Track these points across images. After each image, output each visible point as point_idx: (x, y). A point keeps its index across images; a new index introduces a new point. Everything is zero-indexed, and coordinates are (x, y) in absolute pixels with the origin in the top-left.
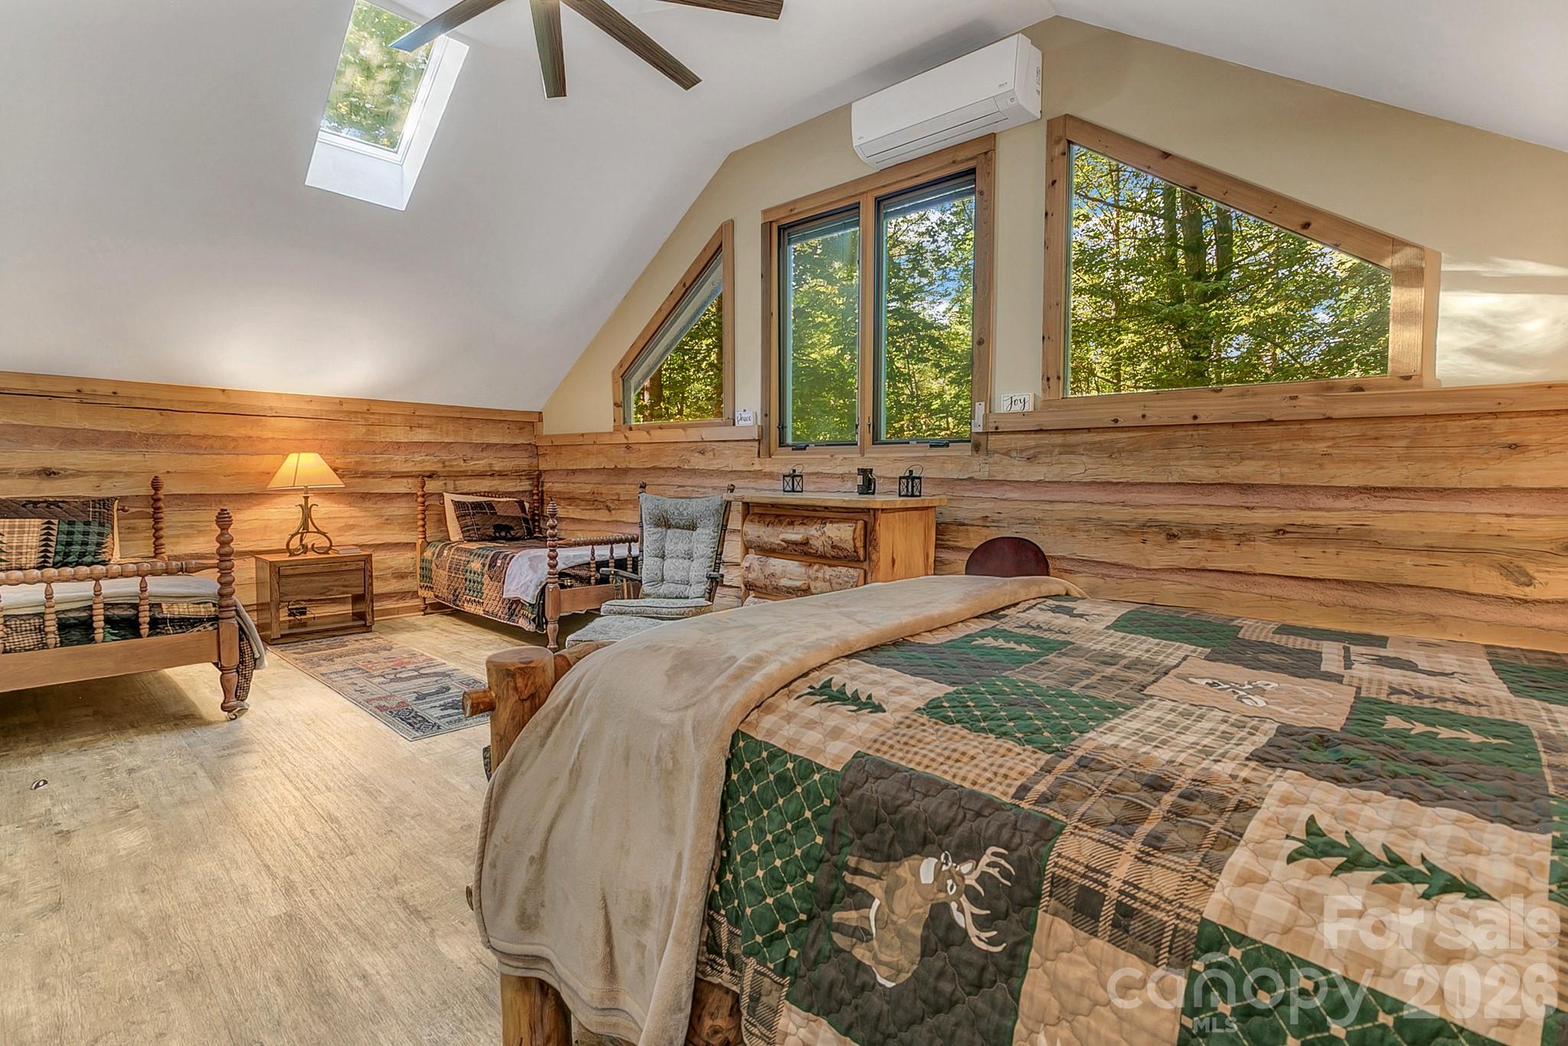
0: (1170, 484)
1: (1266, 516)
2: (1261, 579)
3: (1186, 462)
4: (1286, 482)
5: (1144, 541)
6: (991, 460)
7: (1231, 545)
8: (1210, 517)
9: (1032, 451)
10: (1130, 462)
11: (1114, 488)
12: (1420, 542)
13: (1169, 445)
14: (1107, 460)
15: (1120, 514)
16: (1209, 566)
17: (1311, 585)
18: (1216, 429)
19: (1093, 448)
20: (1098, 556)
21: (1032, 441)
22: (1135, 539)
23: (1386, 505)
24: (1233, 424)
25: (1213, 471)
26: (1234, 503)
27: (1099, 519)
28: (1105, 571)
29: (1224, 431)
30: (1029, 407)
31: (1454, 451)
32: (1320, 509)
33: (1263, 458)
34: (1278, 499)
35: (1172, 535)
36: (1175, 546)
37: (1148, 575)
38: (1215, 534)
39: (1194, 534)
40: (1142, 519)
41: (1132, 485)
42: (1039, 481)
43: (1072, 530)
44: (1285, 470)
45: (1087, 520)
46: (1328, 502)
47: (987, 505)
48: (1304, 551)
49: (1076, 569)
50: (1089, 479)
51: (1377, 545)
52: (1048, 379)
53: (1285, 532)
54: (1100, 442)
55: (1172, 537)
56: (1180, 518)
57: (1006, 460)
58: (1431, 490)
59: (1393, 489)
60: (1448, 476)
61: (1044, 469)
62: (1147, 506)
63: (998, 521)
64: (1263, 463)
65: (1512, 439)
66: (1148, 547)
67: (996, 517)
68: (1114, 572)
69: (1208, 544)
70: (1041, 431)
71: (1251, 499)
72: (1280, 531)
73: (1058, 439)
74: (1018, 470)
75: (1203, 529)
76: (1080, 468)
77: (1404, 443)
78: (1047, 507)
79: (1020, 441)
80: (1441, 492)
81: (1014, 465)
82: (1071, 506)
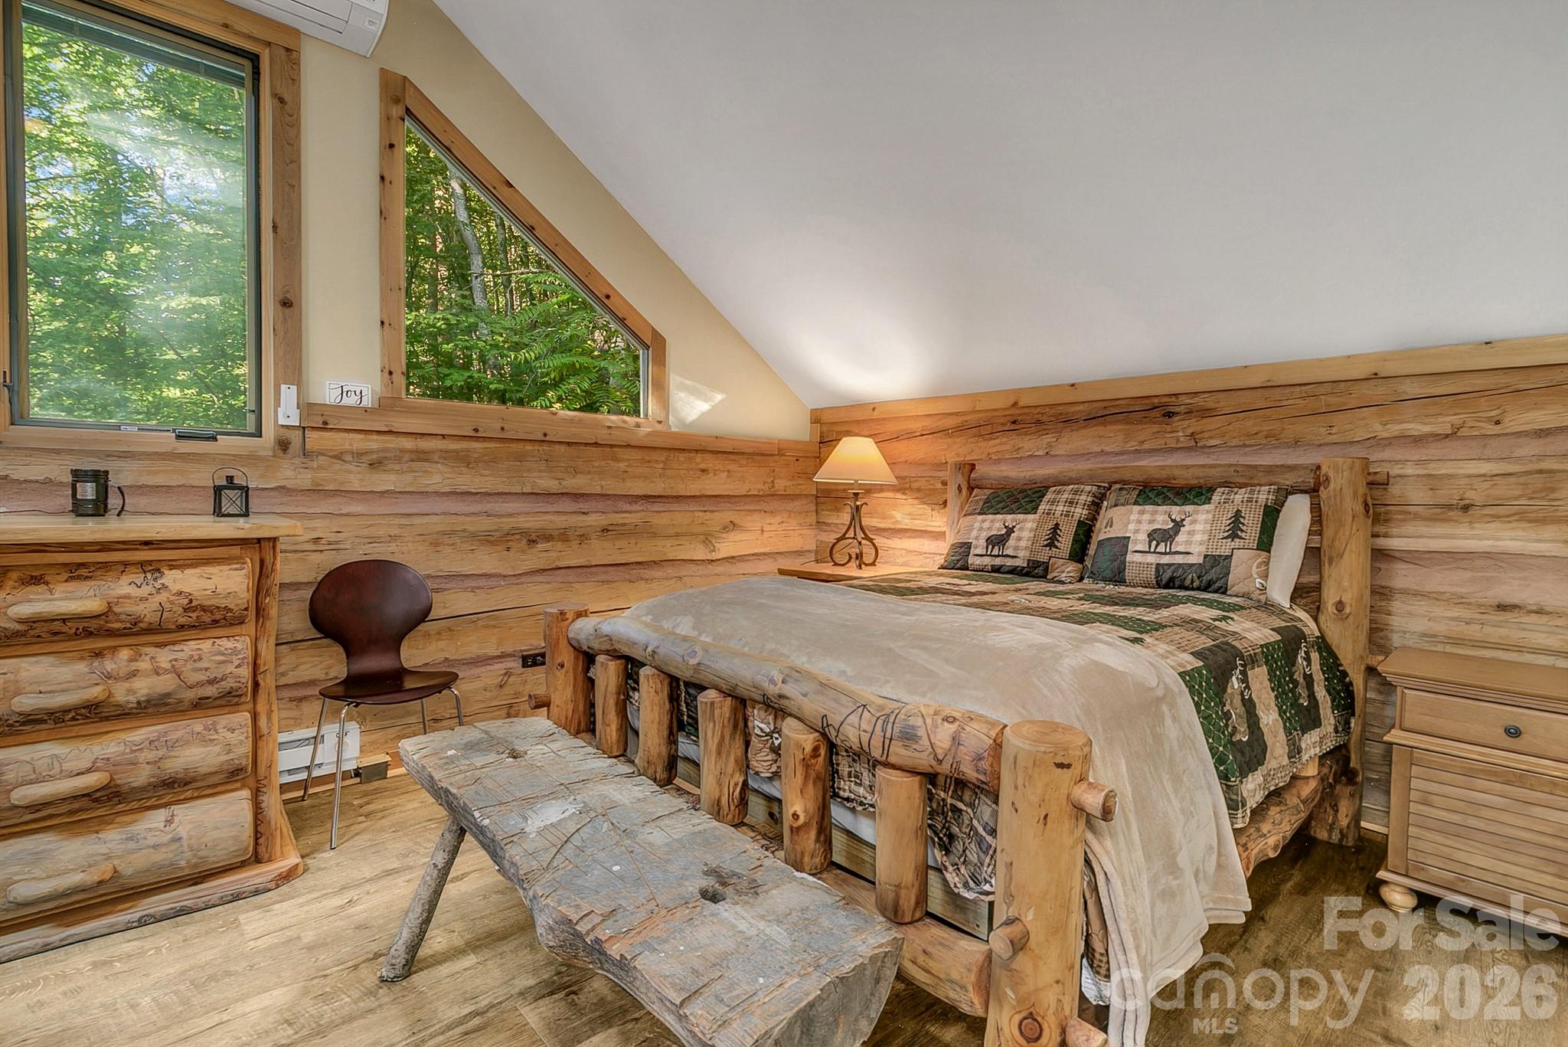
0: (524, 494)
1: (595, 520)
2: (594, 570)
3: (536, 474)
4: (604, 492)
5: (508, 549)
6: (315, 464)
7: (575, 544)
8: (561, 521)
9: (375, 456)
10: (486, 472)
11: (472, 498)
12: (672, 531)
13: (520, 458)
14: (464, 470)
15: (485, 524)
16: (561, 564)
17: (621, 568)
18: (557, 447)
19: (446, 456)
20: (467, 569)
21: (374, 443)
22: (499, 548)
23: (657, 507)
24: (569, 444)
25: (557, 482)
26: (574, 509)
27: (464, 530)
28: (474, 584)
29: (563, 448)
30: (367, 402)
31: (683, 472)
32: (626, 512)
33: (589, 472)
34: (600, 505)
35: (532, 540)
36: (534, 550)
37: (513, 580)
38: (563, 536)
39: (548, 538)
40: (506, 527)
41: (490, 494)
42: (387, 492)
43: (435, 544)
44: (603, 483)
45: (452, 533)
46: (627, 507)
47: (318, 523)
48: (619, 544)
49: (443, 586)
50: (447, 489)
51: (654, 535)
52: (391, 373)
53: (608, 531)
54: (456, 451)
55: (532, 542)
56: (538, 525)
57: (338, 465)
58: (675, 497)
59: (659, 497)
60: (682, 489)
61: (393, 477)
62: (510, 515)
63: (337, 542)
64: (589, 477)
65: (703, 466)
66: (511, 553)
67: (333, 537)
68: (482, 582)
69: (559, 545)
70: (390, 432)
71: (584, 506)
72: (605, 530)
73: (408, 444)
74: (356, 478)
75: (555, 533)
76: (438, 477)
77: (661, 466)
78: (404, 521)
79: (358, 442)
80: (678, 498)
81: (350, 472)
82: (434, 519)
